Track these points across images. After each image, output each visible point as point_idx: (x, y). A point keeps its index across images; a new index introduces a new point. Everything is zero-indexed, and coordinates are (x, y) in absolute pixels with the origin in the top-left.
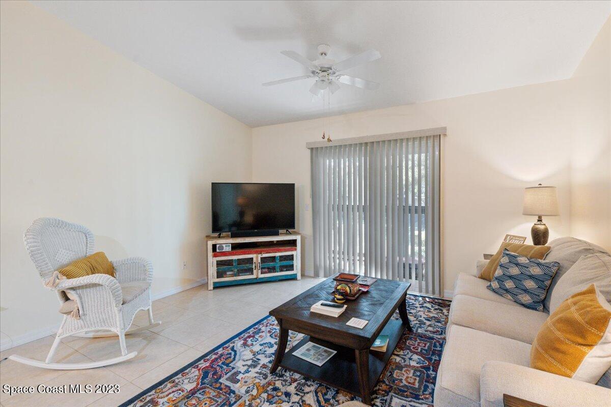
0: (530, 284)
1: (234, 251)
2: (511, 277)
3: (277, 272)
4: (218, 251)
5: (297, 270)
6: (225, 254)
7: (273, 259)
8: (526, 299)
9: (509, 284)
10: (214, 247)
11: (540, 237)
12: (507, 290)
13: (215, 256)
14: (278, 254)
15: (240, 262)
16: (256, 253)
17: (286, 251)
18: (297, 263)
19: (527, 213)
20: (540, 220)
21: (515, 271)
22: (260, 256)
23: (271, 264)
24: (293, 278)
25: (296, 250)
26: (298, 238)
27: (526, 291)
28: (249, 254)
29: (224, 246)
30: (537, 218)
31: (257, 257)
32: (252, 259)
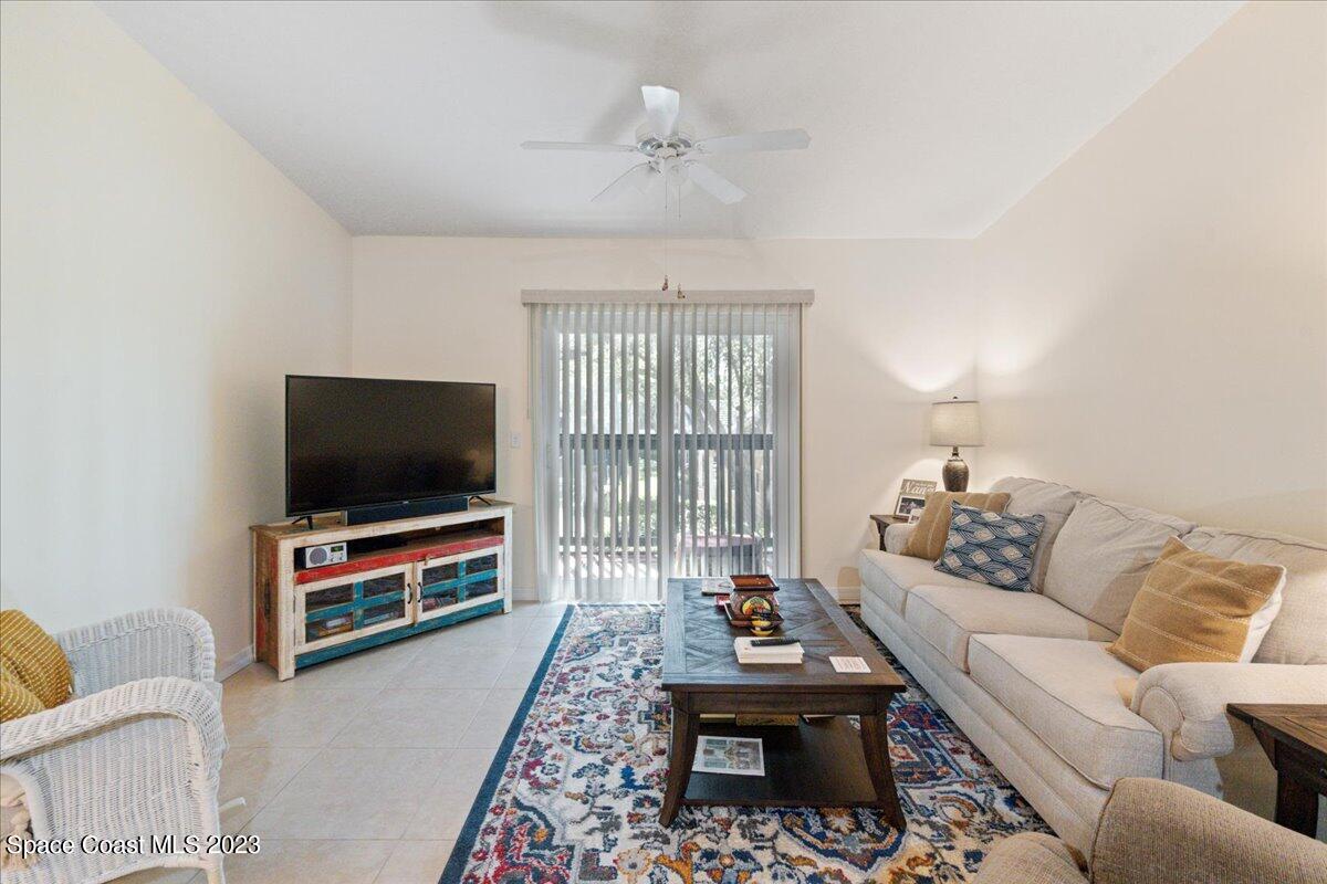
0: (1012, 553)
1: (358, 561)
2: (981, 546)
3: (462, 600)
4: (309, 564)
5: (504, 592)
6: (329, 571)
7: (450, 570)
8: (1008, 576)
9: (980, 558)
10: (299, 554)
11: (955, 479)
12: (976, 568)
13: (301, 580)
14: (463, 557)
15: (370, 588)
16: (413, 559)
17: (480, 546)
18: (504, 573)
19: (937, 443)
20: (955, 454)
21: (985, 535)
22: (421, 566)
23: (448, 584)
24: (496, 610)
25: (502, 541)
26: (507, 513)
27: (1007, 564)
28: (393, 564)
29: (327, 549)
30: (951, 450)
31: (411, 571)
32: (401, 576)
